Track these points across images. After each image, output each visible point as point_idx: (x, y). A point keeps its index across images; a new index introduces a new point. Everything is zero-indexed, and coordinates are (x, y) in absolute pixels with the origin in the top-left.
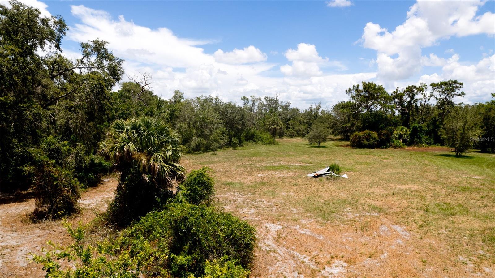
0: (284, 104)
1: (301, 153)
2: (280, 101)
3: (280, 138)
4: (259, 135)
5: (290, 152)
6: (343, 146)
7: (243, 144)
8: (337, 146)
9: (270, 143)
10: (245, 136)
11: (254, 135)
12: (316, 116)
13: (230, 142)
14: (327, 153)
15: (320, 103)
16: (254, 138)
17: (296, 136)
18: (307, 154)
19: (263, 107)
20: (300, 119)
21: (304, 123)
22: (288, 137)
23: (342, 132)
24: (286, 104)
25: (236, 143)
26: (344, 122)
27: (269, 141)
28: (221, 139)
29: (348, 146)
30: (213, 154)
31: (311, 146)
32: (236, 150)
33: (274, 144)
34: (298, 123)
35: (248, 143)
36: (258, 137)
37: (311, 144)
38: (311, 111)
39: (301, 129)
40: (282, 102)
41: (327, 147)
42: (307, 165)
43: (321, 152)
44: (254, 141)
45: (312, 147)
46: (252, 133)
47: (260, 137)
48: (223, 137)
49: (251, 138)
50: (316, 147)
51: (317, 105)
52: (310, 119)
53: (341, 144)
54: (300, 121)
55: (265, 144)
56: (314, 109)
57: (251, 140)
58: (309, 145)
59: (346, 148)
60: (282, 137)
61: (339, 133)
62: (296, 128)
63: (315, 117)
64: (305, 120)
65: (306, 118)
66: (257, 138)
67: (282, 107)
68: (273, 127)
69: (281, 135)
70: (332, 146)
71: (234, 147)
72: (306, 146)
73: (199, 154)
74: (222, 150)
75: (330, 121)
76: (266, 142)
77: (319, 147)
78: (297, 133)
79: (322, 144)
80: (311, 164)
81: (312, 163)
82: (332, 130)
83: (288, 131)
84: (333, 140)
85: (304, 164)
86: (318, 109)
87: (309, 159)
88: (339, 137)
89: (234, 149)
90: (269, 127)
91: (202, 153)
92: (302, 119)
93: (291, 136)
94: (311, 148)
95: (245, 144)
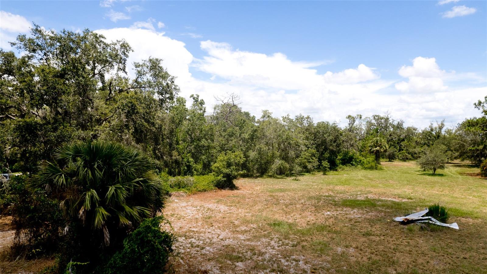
0: (395, 123)
1: (405, 182)
2: (390, 119)
3: (389, 161)
4: (358, 159)
5: (390, 181)
6: (471, 175)
7: (338, 168)
8: (461, 174)
9: (371, 168)
10: (342, 159)
11: (353, 158)
12: (438, 136)
13: (319, 165)
14: (442, 183)
15: (444, 121)
16: (352, 161)
17: (410, 159)
18: (413, 184)
19: (371, 126)
20: (416, 140)
21: (421, 144)
22: (401, 160)
23: (472, 156)
24: (399, 122)
25: (326, 167)
26: (475, 143)
27: (370, 165)
28: (310, 162)
29: (478, 175)
30: (295, 180)
31: (425, 172)
32: (327, 175)
33: (376, 169)
34: (413, 144)
35: (344, 167)
36: (358, 160)
37: (424, 170)
38: (432, 130)
39: (417, 152)
40: (393, 121)
41: (446, 176)
42: (404, 201)
43: (434, 183)
44: (352, 165)
45: (424, 174)
46: (350, 156)
47: (360, 161)
48: (311, 160)
49: (348, 161)
50: (429, 175)
51: (440, 123)
52: (430, 140)
53: (468, 172)
54: (416, 142)
55: (366, 169)
56: (436, 128)
57: (349, 163)
58: (422, 171)
59: (474, 177)
60: (392, 160)
61: (469, 158)
62: (411, 150)
63: (435, 138)
64: (423, 141)
65: (424, 138)
66: (356, 162)
67: (393, 126)
68: (375, 149)
69: (391, 158)
70: (454, 174)
71: (325, 171)
72: (418, 173)
73: (282, 178)
74: (310, 175)
75: (455, 142)
76: (366, 166)
77: (434, 175)
78: (412, 155)
79: (439, 171)
80: (410, 200)
81: (412, 199)
82: (457, 154)
83: (400, 154)
84: (460, 166)
85: (401, 199)
86: (441, 128)
87: (411, 191)
88: (468, 162)
89: (324, 174)
90: (371, 149)
91: (285, 177)
92: (418, 140)
93: (405, 159)
94: (422, 176)
95: (340, 168)
